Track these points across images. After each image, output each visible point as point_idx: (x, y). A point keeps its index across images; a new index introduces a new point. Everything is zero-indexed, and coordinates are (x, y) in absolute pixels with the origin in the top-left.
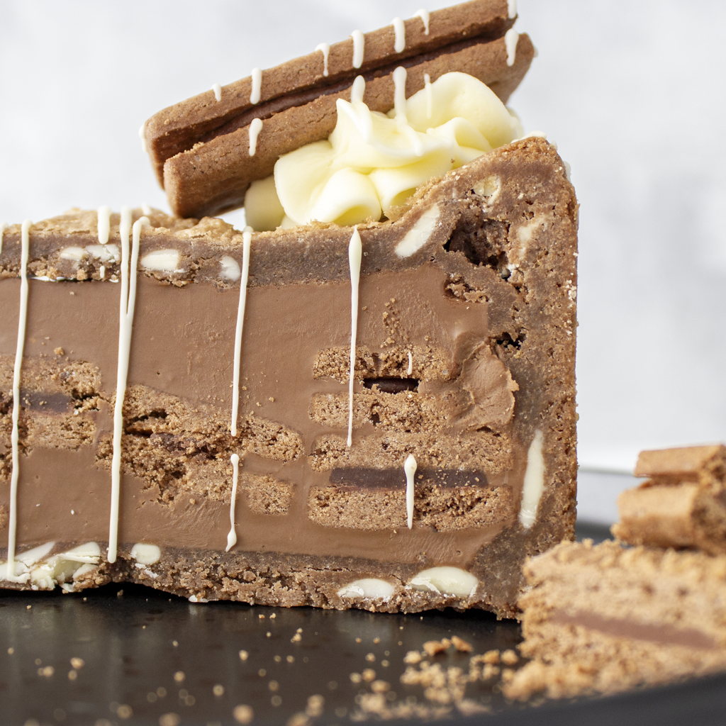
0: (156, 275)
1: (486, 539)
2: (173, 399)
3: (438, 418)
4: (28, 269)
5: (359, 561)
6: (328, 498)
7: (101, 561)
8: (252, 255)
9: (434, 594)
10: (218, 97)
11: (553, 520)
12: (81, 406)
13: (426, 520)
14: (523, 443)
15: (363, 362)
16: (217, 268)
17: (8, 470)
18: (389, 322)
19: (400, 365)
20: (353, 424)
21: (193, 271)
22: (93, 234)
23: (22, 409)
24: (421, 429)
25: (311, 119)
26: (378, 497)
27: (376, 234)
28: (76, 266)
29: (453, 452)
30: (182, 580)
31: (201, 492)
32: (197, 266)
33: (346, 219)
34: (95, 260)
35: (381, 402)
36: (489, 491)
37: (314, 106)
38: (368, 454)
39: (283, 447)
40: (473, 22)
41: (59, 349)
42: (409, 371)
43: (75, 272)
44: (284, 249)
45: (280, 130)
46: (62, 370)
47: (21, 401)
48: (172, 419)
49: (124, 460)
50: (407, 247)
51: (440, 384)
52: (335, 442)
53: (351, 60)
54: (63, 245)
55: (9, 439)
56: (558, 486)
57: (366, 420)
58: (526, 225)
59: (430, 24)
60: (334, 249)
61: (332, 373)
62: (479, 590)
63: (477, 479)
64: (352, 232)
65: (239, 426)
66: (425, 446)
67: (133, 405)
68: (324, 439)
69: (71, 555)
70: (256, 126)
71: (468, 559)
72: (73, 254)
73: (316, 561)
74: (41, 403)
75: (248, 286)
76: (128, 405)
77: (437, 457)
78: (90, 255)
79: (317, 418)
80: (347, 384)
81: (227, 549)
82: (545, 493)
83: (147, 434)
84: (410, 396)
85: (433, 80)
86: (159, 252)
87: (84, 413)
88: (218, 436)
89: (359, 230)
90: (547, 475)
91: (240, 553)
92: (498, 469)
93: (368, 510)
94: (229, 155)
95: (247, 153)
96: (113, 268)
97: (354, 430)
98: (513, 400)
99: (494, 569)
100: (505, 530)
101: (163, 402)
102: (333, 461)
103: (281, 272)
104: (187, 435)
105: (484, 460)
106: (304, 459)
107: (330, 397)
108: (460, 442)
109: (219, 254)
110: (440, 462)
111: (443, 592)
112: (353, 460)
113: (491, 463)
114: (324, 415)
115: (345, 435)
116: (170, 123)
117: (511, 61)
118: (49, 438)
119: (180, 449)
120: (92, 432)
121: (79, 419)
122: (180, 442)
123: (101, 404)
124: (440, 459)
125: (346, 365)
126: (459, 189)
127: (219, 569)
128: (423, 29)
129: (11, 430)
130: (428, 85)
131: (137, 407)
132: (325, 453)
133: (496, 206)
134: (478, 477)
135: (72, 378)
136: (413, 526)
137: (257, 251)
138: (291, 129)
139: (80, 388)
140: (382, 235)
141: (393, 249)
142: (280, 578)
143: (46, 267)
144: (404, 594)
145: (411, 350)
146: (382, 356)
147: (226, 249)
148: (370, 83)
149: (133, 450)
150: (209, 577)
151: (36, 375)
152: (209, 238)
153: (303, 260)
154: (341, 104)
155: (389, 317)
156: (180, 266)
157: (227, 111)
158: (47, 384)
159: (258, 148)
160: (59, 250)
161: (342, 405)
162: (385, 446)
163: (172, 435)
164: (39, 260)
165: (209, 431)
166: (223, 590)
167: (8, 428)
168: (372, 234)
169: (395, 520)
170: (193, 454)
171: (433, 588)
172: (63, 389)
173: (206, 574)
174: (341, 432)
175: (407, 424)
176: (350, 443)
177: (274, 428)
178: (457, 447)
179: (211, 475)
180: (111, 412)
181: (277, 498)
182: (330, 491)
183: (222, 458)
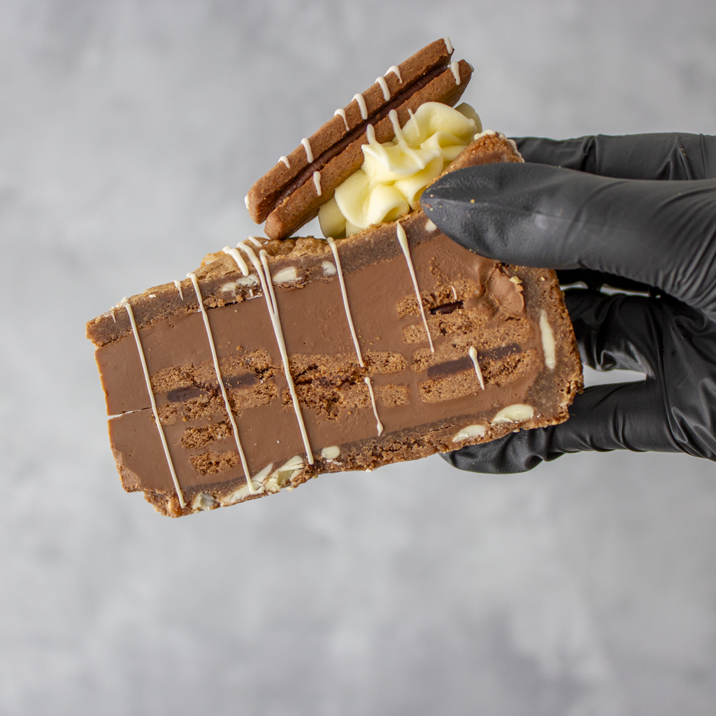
0: (285, 285)
1: (530, 383)
2: (318, 356)
3: (481, 320)
4: (204, 305)
5: (459, 418)
6: (430, 387)
7: (305, 465)
8: (340, 256)
9: (509, 424)
10: (288, 166)
11: (566, 360)
12: (263, 377)
13: (492, 382)
14: (535, 320)
15: (426, 300)
16: (321, 270)
17: (230, 429)
18: (434, 272)
19: (448, 296)
20: (432, 339)
21: (307, 276)
22: (238, 272)
23: (227, 390)
24: (473, 329)
25: (348, 161)
26: (459, 377)
27: (411, 222)
28: (234, 294)
29: (496, 337)
30: (357, 461)
31: (353, 406)
32: (308, 273)
33: (390, 218)
34: (244, 287)
35: (444, 321)
36: (523, 354)
37: (347, 152)
38: (446, 353)
39: (394, 365)
40: (428, 65)
41: (239, 347)
42: (455, 298)
43: (235, 298)
44: (358, 247)
45: (332, 174)
46: (244, 359)
47: (225, 386)
48: (322, 368)
49: (300, 402)
51: (476, 300)
52: (423, 352)
53: (360, 115)
54: (222, 283)
55: (225, 410)
56: (563, 339)
57: (438, 334)
59: (401, 76)
60: (389, 238)
61: (410, 312)
62: (535, 413)
63: (515, 349)
64: (396, 225)
65: (364, 360)
66: (478, 339)
67: (295, 367)
68: (417, 352)
69: (285, 468)
70: (316, 176)
71: (523, 397)
72: (229, 287)
73: (434, 426)
74: (238, 383)
75: (343, 275)
76: (292, 368)
77: (487, 343)
78: (240, 285)
79: (409, 341)
80: (421, 315)
81: (379, 435)
82: (556, 345)
83: (309, 382)
84: (460, 312)
85: (414, 112)
86: (282, 271)
87: (266, 380)
88: (353, 370)
89: (400, 222)
90: (555, 334)
91: (387, 435)
92: (525, 340)
93: (456, 386)
94: (306, 200)
95: (317, 194)
96: (257, 289)
97: (433, 342)
98: (522, 296)
99: (540, 398)
100: (540, 374)
101: (313, 359)
102: (426, 364)
103: (361, 261)
104: (334, 375)
105: (515, 337)
106: (408, 368)
107: (413, 327)
108: (498, 331)
109: (320, 261)
110: (489, 346)
111: (514, 421)
112: (438, 360)
113: (520, 337)
114: (412, 338)
115: (429, 347)
116: (265, 191)
117: (458, 82)
118: (249, 402)
119: (332, 384)
120: (275, 391)
121: (265, 385)
122: (331, 381)
123: (275, 372)
124: (489, 344)
125: (417, 305)
127: (378, 448)
128: (398, 80)
129: (225, 405)
130: (412, 116)
131: (298, 367)
132: (420, 360)
134: (515, 348)
135: (252, 362)
136: (485, 388)
137: (342, 253)
138: (338, 171)
139: (259, 366)
140: (415, 222)
141: (424, 228)
142: (415, 442)
143: (215, 300)
144: (492, 429)
145: (453, 285)
146: (436, 294)
147: (323, 257)
148: (376, 126)
149: (303, 394)
150: (373, 455)
151: (229, 367)
152: (310, 253)
153: (372, 250)
154: (364, 147)
155: (433, 269)
156: (298, 276)
157: (296, 172)
158: (237, 371)
159: (322, 190)
160: (219, 288)
161: (421, 329)
162: (454, 346)
163: (325, 378)
164: (209, 297)
165: (347, 369)
166: (384, 459)
167: (222, 404)
168: (409, 223)
169: (473, 388)
170: (341, 385)
171: (508, 420)
172: (249, 370)
173: (370, 453)
174: (426, 345)
175: (463, 329)
176: (433, 350)
177: (385, 355)
178: (497, 334)
179: (356, 394)
180: (283, 375)
181: (400, 396)
182: (430, 382)
183: (359, 381)
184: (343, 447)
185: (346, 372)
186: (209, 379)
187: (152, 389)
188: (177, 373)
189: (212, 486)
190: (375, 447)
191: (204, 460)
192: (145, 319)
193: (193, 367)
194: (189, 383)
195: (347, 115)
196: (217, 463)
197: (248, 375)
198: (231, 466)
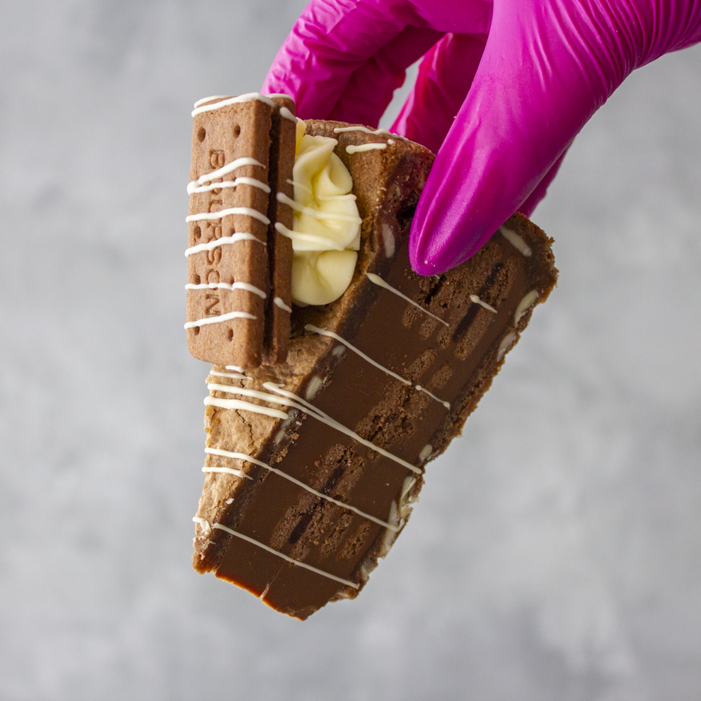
0: (318, 394)
1: (523, 277)
2: (374, 409)
3: (464, 274)
4: (271, 465)
5: (493, 345)
6: (461, 347)
7: (416, 477)
8: (342, 336)
10: (254, 318)
11: (535, 240)
12: (347, 461)
13: (499, 302)
14: (499, 237)
15: (420, 299)
16: (335, 358)
17: (350, 512)
19: (432, 282)
20: (441, 318)
21: (328, 372)
22: (278, 421)
23: (329, 495)
24: (463, 285)
26: (476, 323)
27: (374, 263)
28: (288, 437)
29: (482, 274)
31: (420, 412)
32: (328, 369)
33: (357, 275)
34: (290, 425)
35: (441, 299)
36: (506, 265)
38: (457, 317)
39: (429, 360)
40: (268, 133)
41: (316, 462)
42: (438, 278)
43: (291, 439)
44: (349, 317)
45: (286, 288)
46: (326, 465)
47: (325, 494)
48: (382, 413)
49: (383, 448)
50: (390, 250)
52: (442, 332)
53: (264, 224)
54: (273, 440)
55: (338, 506)
56: (524, 229)
57: (443, 311)
59: (261, 162)
60: (367, 289)
61: (414, 319)
62: (539, 292)
64: (366, 275)
65: (406, 379)
66: (470, 287)
67: (363, 432)
68: (438, 337)
69: (404, 495)
70: (278, 301)
72: (280, 437)
73: (480, 366)
74: (333, 482)
75: (352, 344)
76: (362, 434)
78: (286, 427)
79: (427, 336)
80: (423, 312)
81: (449, 409)
82: (523, 238)
83: (380, 430)
84: (447, 283)
85: (292, 179)
86: (309, 387)
87: (352, 460)
88: (404, 392)
89: (368, 272)
90: (518, 233)
91: (454, 403)
92: (501, 256)
93: (478, 329)
95: (289, 313)
96: (300, 416)
97: (443, 319)
99: (535, 280)
100: (525, 266)
101: (372, 415)
102: (448, 337)
104: (394, 408)
105: (494, 260)
106: (439, 352)
107: (423, 325)
108: (480, 268)
111: (528, 310)
112: (455, 327)
113: (497, 258)
114: (428, 332)
115: (444, 325)
116: (257, 353)
118: (350, 485)
119: (397, 415)
120: (362, 459)
121: (353, 464)
122: (394, 414)
123: (353, 449)
124: (480, 282)
125: (415, 309)
127: (454, 417)
129: (335, 504)
130: (294, 183)
131: (365, 430)
132: (442, 339)
133: (403, 193)
134: (498, 267)
135: (332, 460)
136: (497, 310)
137: (342, 332)
139: (339, 458)
140: (377, 260)
141: (386, 258)
142: (475, 388)
143: (277, 455)
144: (518, 329)
146: (424, 289)
147: (330, 349)
149: (382, 440)
150: (454, 423)
151: (319, 480)
153: (360, 309)
155: (411, 276)
156: (322, 378)
157: (263, 315)
158: (327, 476)
159: (290, 307)
160: (273, 444)
161: (430, 320)
162: (459, 307)
163: (389, 416)
164: (270, 458)
165: (399, 396)
167: (333, 505)
168: (373, 265)
169: (490, 318)
171: (524, 313)
172: (334, 468)
173: (451, 424)
174: (441, 326)
175: (457, 291)
176: (447, 325)
177: (418, 361)
178: (482, 270)
179: (417, 404)
180: (360, 444)
181: (446, 373)
182: (459, 345)
183: (413, 394)
184: (430, 442)
185: (401, 398)
186: (311, 502)
187: (277, 550)
188: (285, 523)
189: (365, 556)
190: (452, 418)
191: (348, 548)
192: (235, 518)
193: (293, 508)
194: (299, 519)
195: (255, 234)
196: (358, 540)
197: (336, 471)
198: (368, 531)
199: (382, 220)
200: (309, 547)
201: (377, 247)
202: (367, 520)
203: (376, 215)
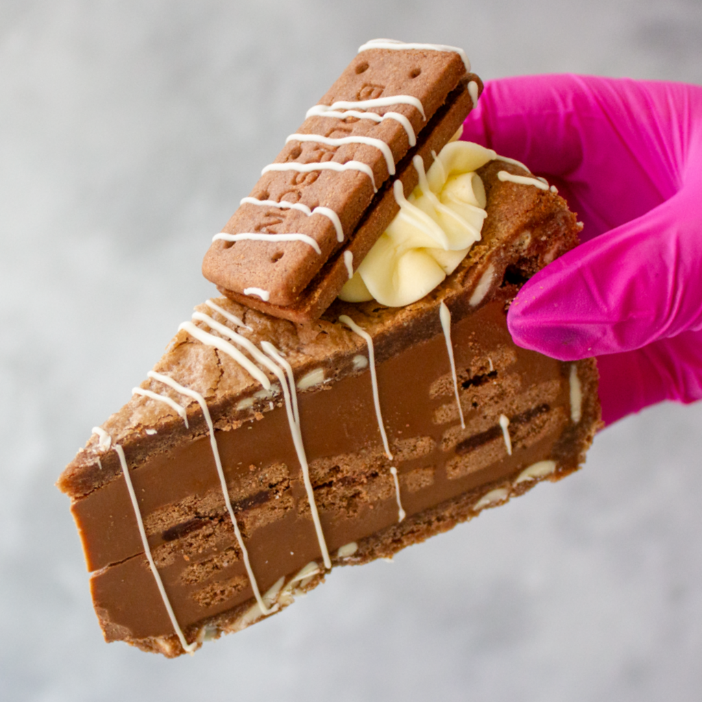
0: (311, 390)
1: (555, 439)
2: (341, 457)
4: (215, 428)
5: (482, 486)
6: (457, 463)
7: (321, 570)
8: (375, 348)
10: (319, 251)
11: (590, 409)
12: (278, 491)
13: (519, 445)
14: (566, 377)
15: (461, 377)
16: (352, 365)
17: (238, 553)
18: (474, 347)
19: (484, 368)
20: (463, 415)
21: (336, 375)
22: (256, 385)
23: (236, 514)
24: (505, 397)
25: (378, 230)
26: (487, 447)
27: (455, 298)
28: (251, 411)
29: (527, 401)
30: (377, 552)
31: (376, 499)
32: (338, 371)
33: (432, 295)
34: (263, 401)
35: (477, 394)
36: (551, 412)
38: (476, 426)
39: (422, 449)
40: (448, 92)
41: (252, 465)
42: (491, 369)
43: (252, 416)
44: (395, 334)
45: (363, 250)
46: (258, 477)
47: (234, 509)
48: (345, 468)
49: (318, 507)
50: (477, 298)
51: (512, 369)
52: (453, 430)
53: (388, 171)
54: (236, 402)
55: (234, 536)
56: (589, 390)
57: (470, 408)
58: (548, 252)
59: (424, 111)
60: (429, 319)
62: (557, 468)
64: (440, 304)
65: (391, 451)
66: (509, 405)
67: (316, 473)
68: (447, 432)
69: (298, 578)
70: (348, 257)
71: (547, 453)
72: (245, 404)
73: (456, 499)
74: (250, 504)
75: (376, 367)
76: (313, 474)
77: (517, 408)
78: (258, 399)
79: (439, 422)
80: (454, 393)
81: (401, 521)
82: (583, 398)
83: (330, 484)
84: (494, 382)
85: (438, 153)
86: (308, 374)
87: (282, 495)
88: (379, 463)
89: (444, 301)
90: (582, 389)
91: (409, 519)
92: (554, 398)
93: (483, 457)
95: (348, 278)
96: (278, 399)
97: (464, 418)
99: (562, 452)
100: (565, 428)
101: (335, 462)
103: (395, 348)
104: (359, 472)
105: (546, 396)
106: (436, 449)
107: (444, 406)
108: (530, 394)
109: (352, 356)
110: (520, 410)
111: (535, 478)
112: (467, 435)
113: (550, 397)
114: (443, 418)
115: (460, 424)
118: (261, 521)
119: (355, 482)
120: (291, 502)
121: (281, 500)
122: (353, 479)
123: (292, 483)
125: (451, 383)
126: (505, 249)
127: (398, 534)
128: (422, 118)
129: (233, 530)
130: (436, 159)
132: (448, 438)
133: (529, 249)
134: (544, 408)
135: (266, 478)
136: (512, 453)
137: (377, 343)
139: (274, 481)
140: (459, 297)
141: (468, 303)
142: (436, 519)
143: (228, 422)
144: (513, 490)
145: (490, 356)
146: (473, 368)
147: (355, 352)
148: (404, 178)
149: (322, 498)
150: (393, 542)
151: (240, 490)
152: (341, 350)
153: (409, 335)
155: (473, 343)
156: (326, 377)
157: (327, 257)
158: (250, 491)
159: (353, 272)
160: (234, 407)
161: (453, 407)
163: (347, 477)
164: (220, 419)
165: (372, 464)
166: (405, 544)
167: (231, 529)
168: (453, 299)
169: (500, 455)
171: (530, 479)
172: (262, 488)
173: (390, 540)
174: (457, 422)
175: (496, 399)
176: (463, 426)
177: (412, 441)
178: (529, 398)
179: (379, 487)
180: (303, 483)
181: (425, 478)
182: (457, 459)
183: (383, 473)
184: (359, 542)
185: (372, 466)
186: (215, 507)
187: (146, 532)
188: (176, 509)
189: (216, 617)
190: (395, 534)
191: (208, 593)
192: (139, 457)
193: (195, 498)
194: (191, 517)
195: (375, 173)
196: (222, 592)
197: (261, 493)
198: (239, 590)
199: (495, 258)
200: (176, 557)
201: (469, 283)
202: (246, 576)
203: (494, 248)
